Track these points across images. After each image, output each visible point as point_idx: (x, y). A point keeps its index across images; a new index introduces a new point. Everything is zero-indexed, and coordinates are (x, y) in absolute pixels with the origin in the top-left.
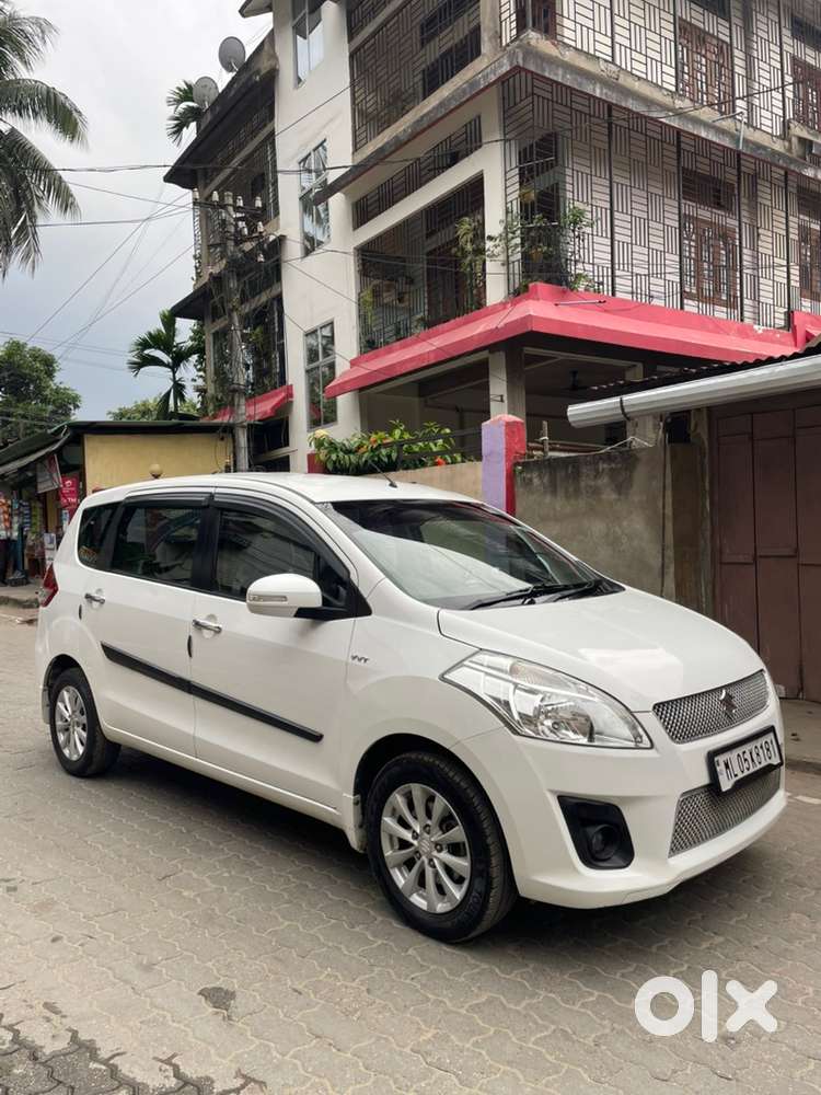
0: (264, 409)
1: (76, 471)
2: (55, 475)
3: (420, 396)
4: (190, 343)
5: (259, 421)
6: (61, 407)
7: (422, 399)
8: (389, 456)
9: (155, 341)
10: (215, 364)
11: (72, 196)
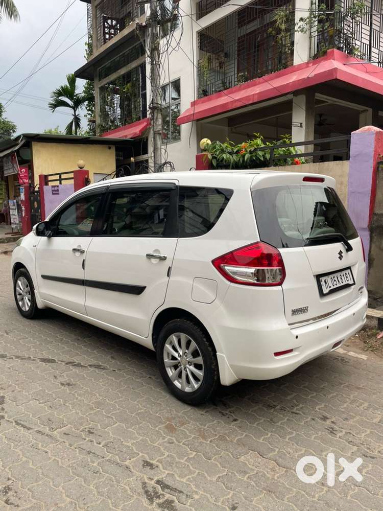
0: (135, 131)
1: (28, 164)
2: (15, 165)
3: (229, 126)
4: (83, 94)
5: (131, 138)
6: (6, 131)
7: (230, 128)
8: (264, 156)
9: (64, 92)
10: (100, 106)
11: (15, 7)
